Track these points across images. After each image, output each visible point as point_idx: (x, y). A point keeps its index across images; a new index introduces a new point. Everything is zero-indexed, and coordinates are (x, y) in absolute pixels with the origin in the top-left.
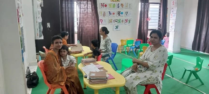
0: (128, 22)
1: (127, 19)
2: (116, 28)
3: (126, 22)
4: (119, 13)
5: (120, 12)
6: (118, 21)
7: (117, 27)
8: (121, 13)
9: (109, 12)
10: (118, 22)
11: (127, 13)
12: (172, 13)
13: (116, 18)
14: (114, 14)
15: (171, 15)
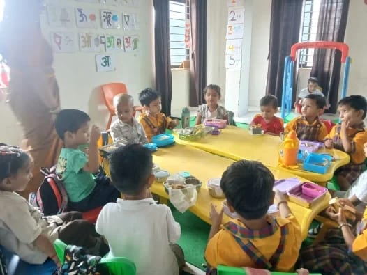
0: (132, 45)
1: (130, 38)
2: (104, 64)
3: (126, 45)
4: (108, 18)
5: (110, 13)
6: (107, 40)
7: (106, 61)
8: (113, 18)
9: (80, 10)
10: (108, 44)
11: (127, 18)
12: (230, 22)
13: (101, 32)
14: (93, 17)
15: (228, 29)
